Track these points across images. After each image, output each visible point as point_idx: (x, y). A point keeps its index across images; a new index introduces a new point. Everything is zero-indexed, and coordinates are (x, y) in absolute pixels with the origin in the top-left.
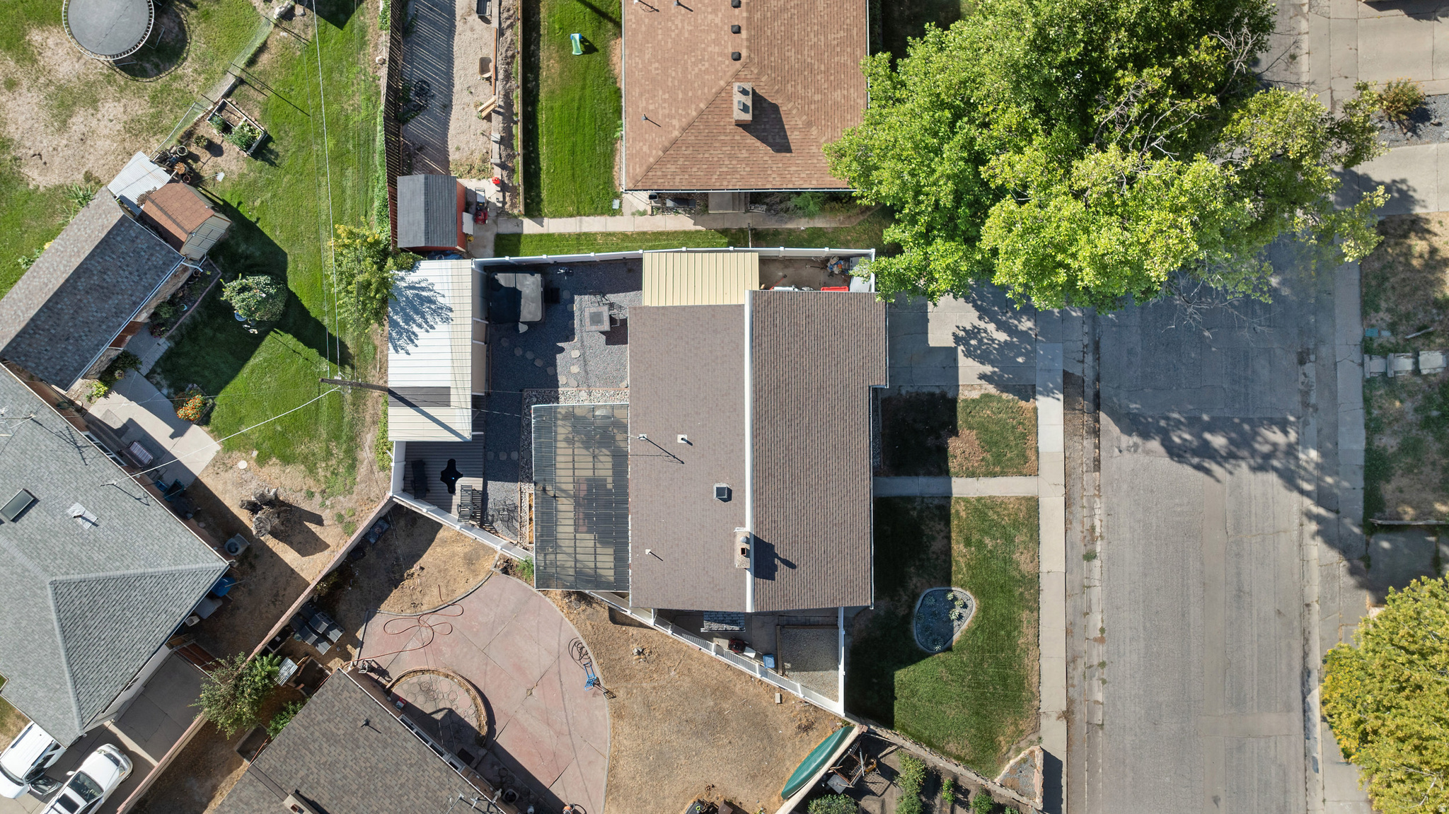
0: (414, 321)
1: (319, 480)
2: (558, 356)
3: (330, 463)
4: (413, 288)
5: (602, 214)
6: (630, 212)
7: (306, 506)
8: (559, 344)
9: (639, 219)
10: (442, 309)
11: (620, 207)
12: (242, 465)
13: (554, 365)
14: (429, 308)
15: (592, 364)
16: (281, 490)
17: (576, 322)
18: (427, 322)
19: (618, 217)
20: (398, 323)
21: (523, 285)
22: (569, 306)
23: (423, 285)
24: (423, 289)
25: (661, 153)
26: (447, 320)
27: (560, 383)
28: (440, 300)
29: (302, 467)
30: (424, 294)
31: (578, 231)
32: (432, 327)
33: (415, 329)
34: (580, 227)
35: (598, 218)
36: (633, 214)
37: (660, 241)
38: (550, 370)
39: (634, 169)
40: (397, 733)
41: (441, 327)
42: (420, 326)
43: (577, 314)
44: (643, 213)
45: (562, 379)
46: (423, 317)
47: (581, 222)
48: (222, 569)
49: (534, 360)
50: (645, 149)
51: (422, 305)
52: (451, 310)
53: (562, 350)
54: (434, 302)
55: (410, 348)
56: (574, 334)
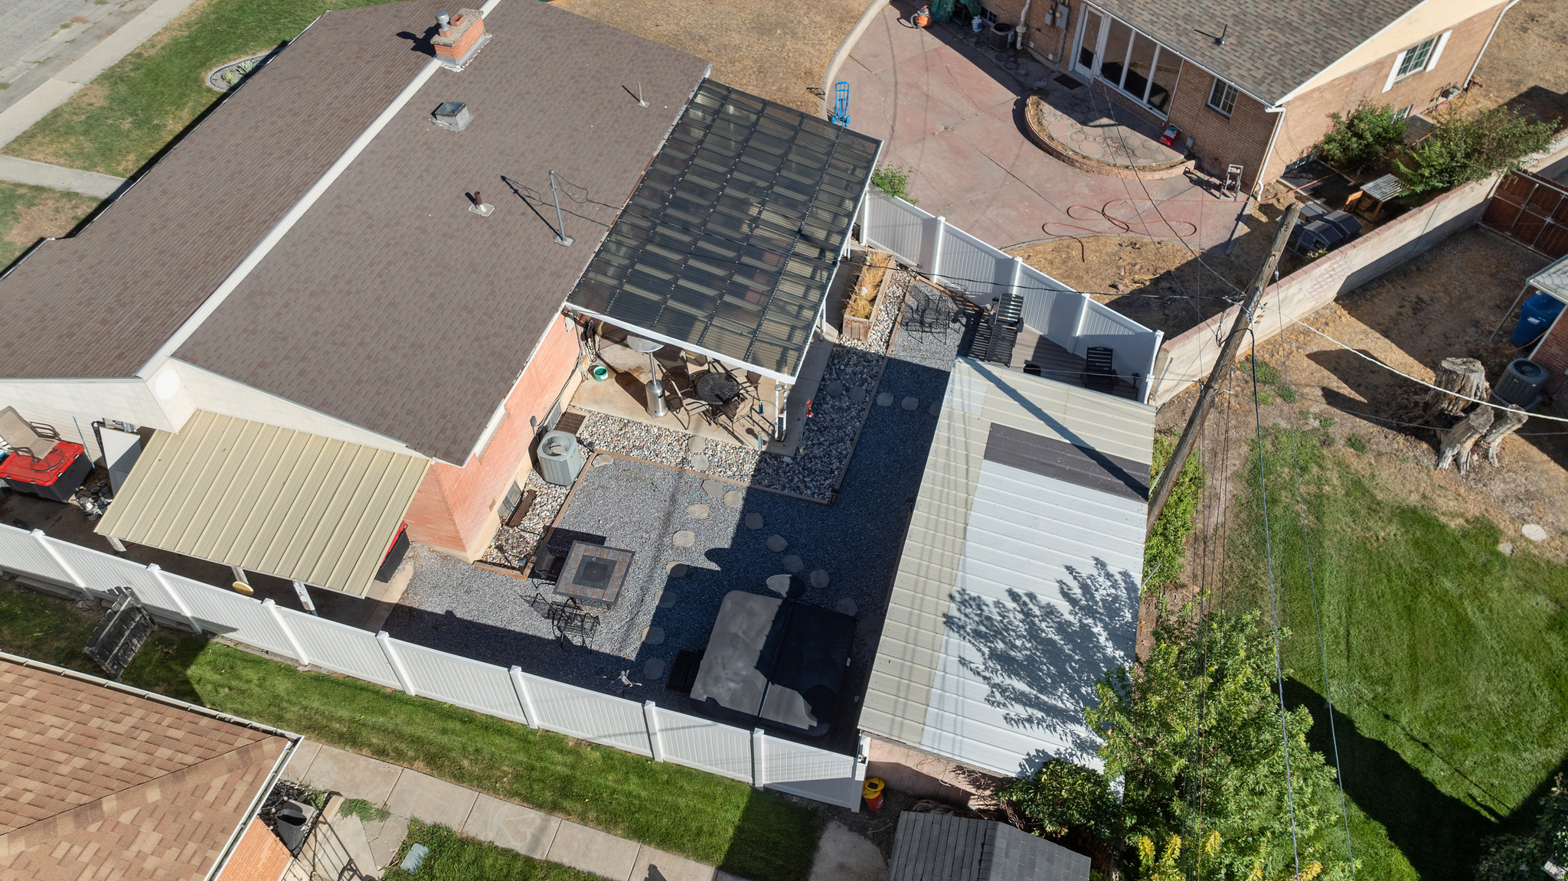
0: (1062, 627)
1: (1339, 464)
2: (726, 544)
3: (1313, 489)
4: (1051, 711)
5: (464, 842)
6: (390, 822)
7: (1364, 427)
8: (714, 566)
9: (374, 796)
10: (977, 634)
11: (405, 849)
12: (1535, 532)
13: (741, 528)
14: (1013, 647)
15: (655, 512)
16: (1428, 460)
17: (653, 602)
18: (1027, 614)
19: (429, 821)
20: (1113, 636)
21: (747, 682)
22: (660, 638)
23: (1019, 710)
24: (1021, 699)
25: (109, 804)
26: (966, 601)
27: (741, 495)
28: (976, 659)
29: (1380, 496)
30: (1021, 686)
31: (555, 821)
32: (1014, 596)
33: (1064, 607)
34: (543, 830)
35: (485, 836)
36: (383, 814)
37: (353, 721)
38: (756, 522)
39: (228, 790)
40: (1166, 30)
41: (991, 591)
42: (1050, 611)
43: (645, 619)
44: (356, 807)
45: (736, 501)
46: (1033, 633)
47: (536, 841)
48: (1543, 275)
49: (786, 552)
50: (149, 840)
51: (1030, 659)
52: (949, 621)
53: (711, 555)
54: (994, 655)
55: (1087, 569)
56: (670, 577)
